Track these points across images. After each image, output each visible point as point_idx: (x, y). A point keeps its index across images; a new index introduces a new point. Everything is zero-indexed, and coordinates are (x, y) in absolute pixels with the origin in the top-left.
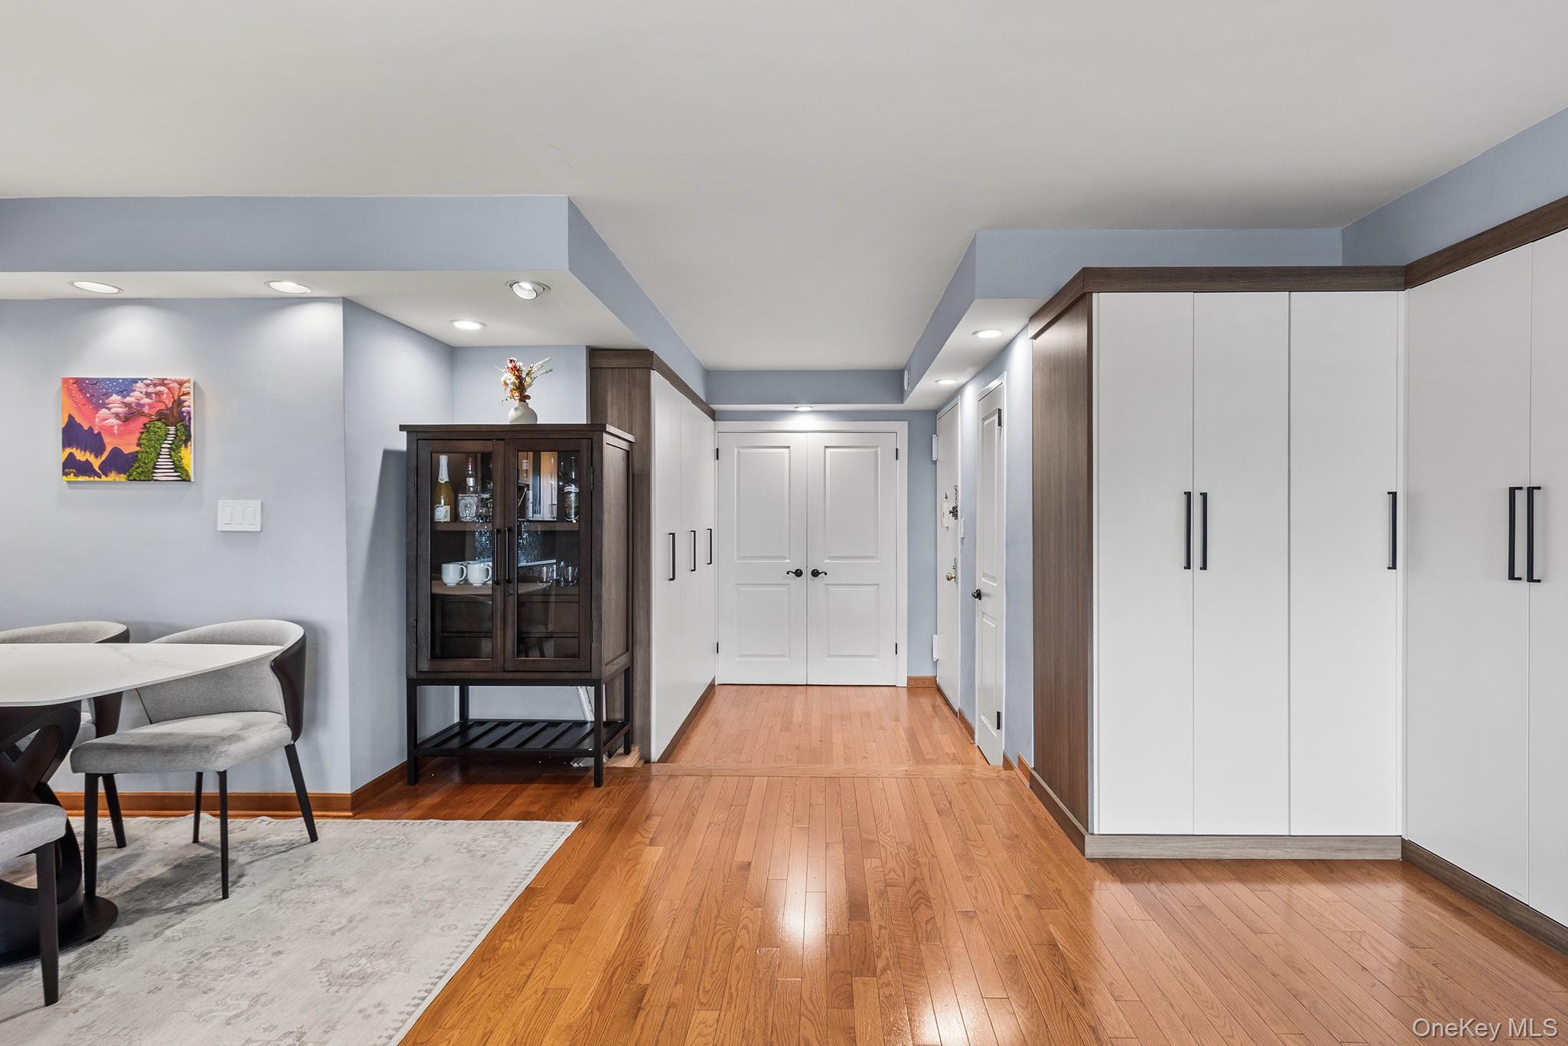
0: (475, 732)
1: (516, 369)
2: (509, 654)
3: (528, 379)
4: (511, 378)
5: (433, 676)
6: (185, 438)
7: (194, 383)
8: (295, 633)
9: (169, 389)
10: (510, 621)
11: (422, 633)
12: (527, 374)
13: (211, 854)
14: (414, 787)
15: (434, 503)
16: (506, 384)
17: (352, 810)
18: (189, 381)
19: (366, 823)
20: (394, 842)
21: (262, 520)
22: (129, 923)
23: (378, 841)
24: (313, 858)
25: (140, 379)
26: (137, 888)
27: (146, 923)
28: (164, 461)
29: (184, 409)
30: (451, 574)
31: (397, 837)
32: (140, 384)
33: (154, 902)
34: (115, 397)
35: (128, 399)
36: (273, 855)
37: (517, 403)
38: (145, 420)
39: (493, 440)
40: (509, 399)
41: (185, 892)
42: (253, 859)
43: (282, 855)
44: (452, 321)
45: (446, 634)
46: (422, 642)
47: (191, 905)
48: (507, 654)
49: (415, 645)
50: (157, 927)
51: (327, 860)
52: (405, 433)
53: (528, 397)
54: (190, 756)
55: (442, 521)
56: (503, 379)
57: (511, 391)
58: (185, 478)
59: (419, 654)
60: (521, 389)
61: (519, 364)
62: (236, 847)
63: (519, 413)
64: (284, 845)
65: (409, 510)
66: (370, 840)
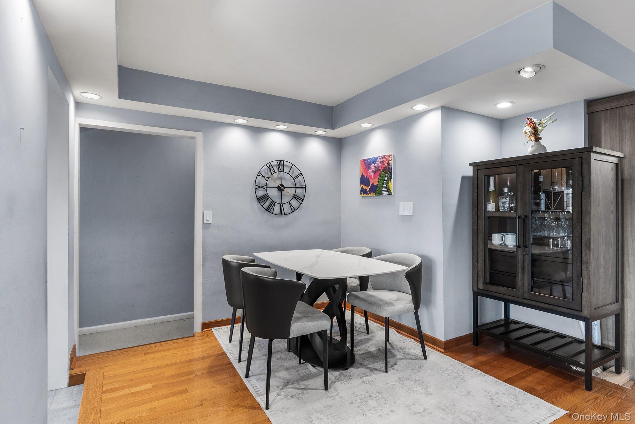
0: (513, 327)
1: (532, 124)
2: (526, 289)
3: (540, 128)
4: (528, 129)
5: (485, 292)
6: (390, 178)
7: (393, 155)
8: (418, 261)
9: (386, 159)
10: (526, 269)
11: (480, 269)
12: (539, 125)
13: (390, 349)
14: (476, 347)
15: (486, 201)
16: (526, 133)
17: (445, 349)
18: (391, 155)
19: (448, 359)
20: (457, 375)
21: (413, 211)
22: (357, 368)
23: (450, 371)
24: (422, 368)
25: (378, 157)
26: (365, 353)
27: (361, 370)
28: (385, 188)
29: (390, 166)
30: (496, 240)
31: (459, 373)
32: (378, 159)
33: (367, 362)
34: (373, 165)
35: (376, 165)
36: (409, 359)
37: (533, 143)
38: (380, 172)
39: (517, 165)
40: (528, 141)
41: (376, 363)
42: (402, 358)
43: (412, 361)
44: (495, 105)
45: (493, 271)
46: (480, 273)
47: (376, 369)
48: (525, 289)
49: (477, 274)
50: (363, 374)
51: (427, 371)
52: (472, 167)
53: (541, 138)
54: (375, 308)
55: (491, 211)
56: (524, 131)
57: (529, 136)
58: (390, 194)
59: (478, 279)
60: (536, 135)
61: (535, 120)
62: (399, 349)
63: (534, 148)
64: (415, 356)
65: (474, 206)
66: (447, 369)
